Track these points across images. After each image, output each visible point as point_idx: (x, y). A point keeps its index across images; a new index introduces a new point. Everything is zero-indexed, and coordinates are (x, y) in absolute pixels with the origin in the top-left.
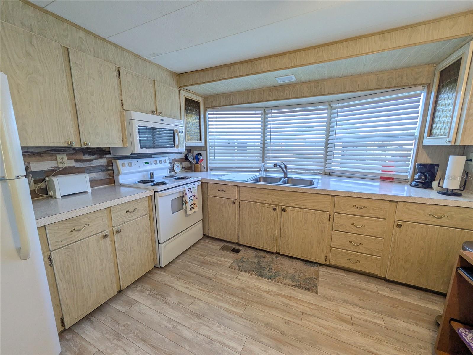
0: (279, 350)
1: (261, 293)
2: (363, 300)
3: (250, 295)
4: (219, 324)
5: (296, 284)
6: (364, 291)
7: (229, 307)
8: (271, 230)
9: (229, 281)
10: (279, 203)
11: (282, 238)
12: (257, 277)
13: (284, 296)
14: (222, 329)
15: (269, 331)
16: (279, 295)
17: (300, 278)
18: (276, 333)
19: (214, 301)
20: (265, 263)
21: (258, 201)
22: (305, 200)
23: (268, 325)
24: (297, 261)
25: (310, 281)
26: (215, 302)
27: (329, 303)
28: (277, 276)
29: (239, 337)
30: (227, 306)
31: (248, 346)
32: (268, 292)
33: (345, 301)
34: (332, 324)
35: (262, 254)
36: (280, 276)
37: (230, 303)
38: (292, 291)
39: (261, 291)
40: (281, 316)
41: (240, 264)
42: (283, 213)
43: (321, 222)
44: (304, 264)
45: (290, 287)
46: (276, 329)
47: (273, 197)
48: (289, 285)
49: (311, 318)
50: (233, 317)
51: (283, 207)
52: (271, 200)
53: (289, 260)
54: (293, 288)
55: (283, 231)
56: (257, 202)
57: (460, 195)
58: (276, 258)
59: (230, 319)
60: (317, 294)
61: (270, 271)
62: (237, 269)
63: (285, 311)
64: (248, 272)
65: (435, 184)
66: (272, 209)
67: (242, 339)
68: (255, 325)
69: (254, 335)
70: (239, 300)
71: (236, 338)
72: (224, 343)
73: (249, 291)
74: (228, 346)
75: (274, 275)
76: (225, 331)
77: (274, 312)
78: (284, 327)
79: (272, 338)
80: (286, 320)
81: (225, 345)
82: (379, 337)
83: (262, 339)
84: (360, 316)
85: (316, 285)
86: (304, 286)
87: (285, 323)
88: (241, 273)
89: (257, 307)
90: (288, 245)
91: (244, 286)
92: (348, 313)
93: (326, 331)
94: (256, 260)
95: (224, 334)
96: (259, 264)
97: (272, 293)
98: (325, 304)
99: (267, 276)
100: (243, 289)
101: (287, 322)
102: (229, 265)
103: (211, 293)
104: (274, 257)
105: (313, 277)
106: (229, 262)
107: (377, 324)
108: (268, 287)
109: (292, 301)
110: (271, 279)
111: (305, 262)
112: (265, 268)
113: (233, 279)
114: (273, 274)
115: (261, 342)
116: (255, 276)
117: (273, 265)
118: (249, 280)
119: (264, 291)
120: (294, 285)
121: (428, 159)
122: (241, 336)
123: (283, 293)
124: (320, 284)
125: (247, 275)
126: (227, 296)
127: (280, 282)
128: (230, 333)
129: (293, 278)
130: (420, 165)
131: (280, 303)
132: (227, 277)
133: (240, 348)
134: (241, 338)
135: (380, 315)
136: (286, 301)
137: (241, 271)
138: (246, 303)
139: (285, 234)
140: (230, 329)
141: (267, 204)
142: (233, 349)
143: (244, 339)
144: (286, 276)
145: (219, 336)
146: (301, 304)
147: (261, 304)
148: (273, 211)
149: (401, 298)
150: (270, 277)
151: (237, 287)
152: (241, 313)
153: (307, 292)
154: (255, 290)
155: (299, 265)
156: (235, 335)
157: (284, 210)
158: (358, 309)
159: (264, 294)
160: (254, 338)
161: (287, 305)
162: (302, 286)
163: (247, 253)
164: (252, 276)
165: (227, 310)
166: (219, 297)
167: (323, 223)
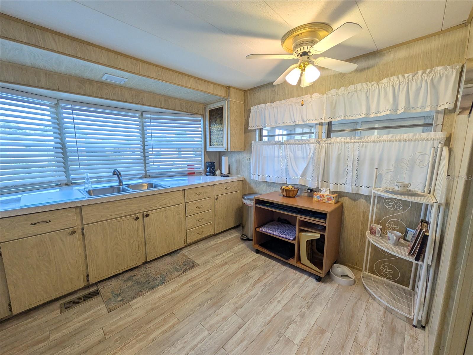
0: (221, 306)
1: (170, 296)
2: (218, 251)
3: (165, 306)
4: (173, 346)
5: (183, 270)
6: (213, 246)
7: (161, 330)
8: (135, 243)
9: (130, 319)
10: (140, 211)
11: (147, 245)
12: (150, 292)
13: (186, 283)
14: (180, 344)
15: (205, 307)
16: (183, 285)
17: (180, 266)
18: (210, 302)
19: (142, 343)
20: (142, 278)
21: (112, 217)
22: (164, 200)
23: (201, 305)
24: (163, 258)
25: (187, 262)
26: (144, 343)
27: (209, 264)
28: (165, 277)
29: (197, 330)
30: (160, 331)
31: (207, 326)
32: (173, 291)
33: (213, 257)
34: (222, 271)
35: (128, 275)
36: (167, 275)
37: (159, 327)
38: (186, 276)
39: (168, 295)
40: (200, 293)
41: (120, 298)
42: (145, 219)
43: (178, 214)
44: (170, 257)
45: (182, 275)
46: (207, 301)
47: (132, 206)
48: (179, 275)
49: (212, 278)
50: (175, 329)
51: (145, 214)
52: (130, 209)
53: (157, 262)
54: (185, 274)
55: (148, 237)
56: (112, 219)
57: (228, 176)
58: (146, 268)
59: (175, 332)
60: (199, 265)
61: (154, 279)
62: (122, 305)
63: (198, 289)
64: (137, 296)
65: (218, 172)
66: (134, 220)
67: (200, 329)
68: (195, 314)
69: (202, 318)
70: (162, 317)
71: (196, 333)
72: (194, 346)
73: (160, 304)
74: (199, 343)
75: (162, 279)
76: (184, 342)
77: (194, 296)
78: (209, 296)
79: (212, 307)
80: (205, 291)
81: (197, 345)
82: (238, 259)
83: (208, 313)
84: (225, 258)
85: (193, 262)
86: (189, 267)
87: (206, 293)
88: (131, 303)
89: (181, 305)
90: (154, 248)
91: (151, 307)
92: (220, 261)
93: (224, 276)
94: (130, 283)
95: (186, 343)
96: (137, 283)
97: (177, 289)
98: (209, 266)
99: (157, 284)
100: (153, 309)
101: (207, 292)
102: (105, 310)
103: (127, 344)
104: (143, 269)
105: (186, 259)
106: (101, 310)
107: (232, 256)
108: (169, 289)
109: (193, 281)
110: (163, 283)
111: (169, 255)
112: (147, 281)
113: (131, 313)
114: (160, 279)
115: (210, 315)
116: (148, 293)
117: (151, 274)
118: (148, 300)
119: (171, 294)
120: (183, 272)
121: (209, 159)
122: (197, 329)
123: (182, 282)
124: (193, 259)
125: (139, 299)
126: (147, 328)
127: (173, 279)
128: (188, 337)
129: (177, 270)
130: (210, 163)
131: (189, 288)
132: (122, 319)
133: (206, 333)
134: (198, 329)
135: (228, 252)
136: (190, 284)
137: (129, 301)
138: (171, 312)
139: (151, 239)
140: (186, 336)
141: (127, 216)
142: (203, 339)
143: (201, 327)
144: (171, 272)
145: (185, 349)
146: (199, 277)
147: (180, 301)
148: (135, 221)
149: (225, 239)
150: (160, 283)
151: (145, 314)
152: (177, 321)
153: (194, 269)
154: (162, 300)
155: (168, 259)
156: (194, 333)
157: (147, 216)
158: (221, 256)
159: (173, 295)
160: (204, 319)
161: (195, 285)
162: (187, 268)
163: (111, 286)
164: (145, 296)
165: (164, 332)
166: (141, 337)
167: (180, 214)
